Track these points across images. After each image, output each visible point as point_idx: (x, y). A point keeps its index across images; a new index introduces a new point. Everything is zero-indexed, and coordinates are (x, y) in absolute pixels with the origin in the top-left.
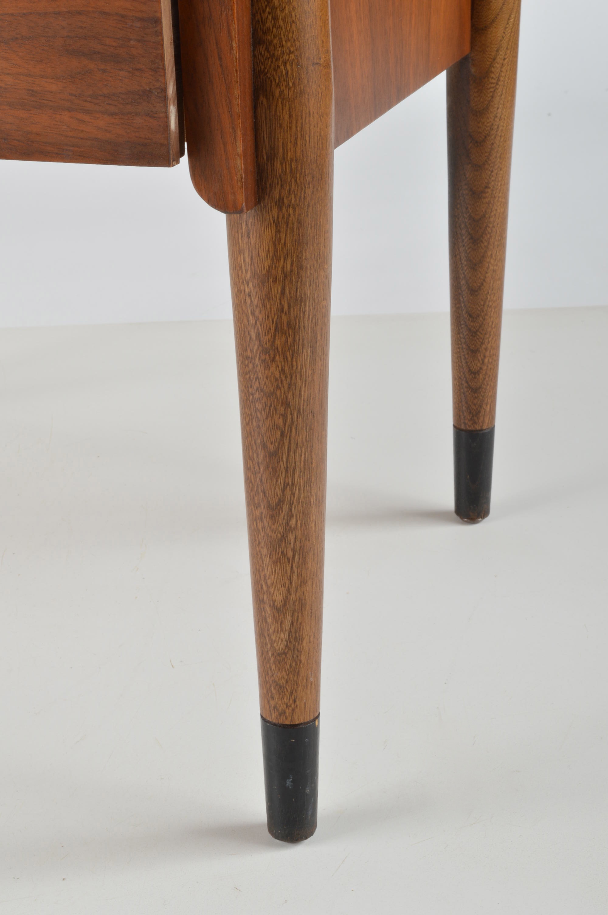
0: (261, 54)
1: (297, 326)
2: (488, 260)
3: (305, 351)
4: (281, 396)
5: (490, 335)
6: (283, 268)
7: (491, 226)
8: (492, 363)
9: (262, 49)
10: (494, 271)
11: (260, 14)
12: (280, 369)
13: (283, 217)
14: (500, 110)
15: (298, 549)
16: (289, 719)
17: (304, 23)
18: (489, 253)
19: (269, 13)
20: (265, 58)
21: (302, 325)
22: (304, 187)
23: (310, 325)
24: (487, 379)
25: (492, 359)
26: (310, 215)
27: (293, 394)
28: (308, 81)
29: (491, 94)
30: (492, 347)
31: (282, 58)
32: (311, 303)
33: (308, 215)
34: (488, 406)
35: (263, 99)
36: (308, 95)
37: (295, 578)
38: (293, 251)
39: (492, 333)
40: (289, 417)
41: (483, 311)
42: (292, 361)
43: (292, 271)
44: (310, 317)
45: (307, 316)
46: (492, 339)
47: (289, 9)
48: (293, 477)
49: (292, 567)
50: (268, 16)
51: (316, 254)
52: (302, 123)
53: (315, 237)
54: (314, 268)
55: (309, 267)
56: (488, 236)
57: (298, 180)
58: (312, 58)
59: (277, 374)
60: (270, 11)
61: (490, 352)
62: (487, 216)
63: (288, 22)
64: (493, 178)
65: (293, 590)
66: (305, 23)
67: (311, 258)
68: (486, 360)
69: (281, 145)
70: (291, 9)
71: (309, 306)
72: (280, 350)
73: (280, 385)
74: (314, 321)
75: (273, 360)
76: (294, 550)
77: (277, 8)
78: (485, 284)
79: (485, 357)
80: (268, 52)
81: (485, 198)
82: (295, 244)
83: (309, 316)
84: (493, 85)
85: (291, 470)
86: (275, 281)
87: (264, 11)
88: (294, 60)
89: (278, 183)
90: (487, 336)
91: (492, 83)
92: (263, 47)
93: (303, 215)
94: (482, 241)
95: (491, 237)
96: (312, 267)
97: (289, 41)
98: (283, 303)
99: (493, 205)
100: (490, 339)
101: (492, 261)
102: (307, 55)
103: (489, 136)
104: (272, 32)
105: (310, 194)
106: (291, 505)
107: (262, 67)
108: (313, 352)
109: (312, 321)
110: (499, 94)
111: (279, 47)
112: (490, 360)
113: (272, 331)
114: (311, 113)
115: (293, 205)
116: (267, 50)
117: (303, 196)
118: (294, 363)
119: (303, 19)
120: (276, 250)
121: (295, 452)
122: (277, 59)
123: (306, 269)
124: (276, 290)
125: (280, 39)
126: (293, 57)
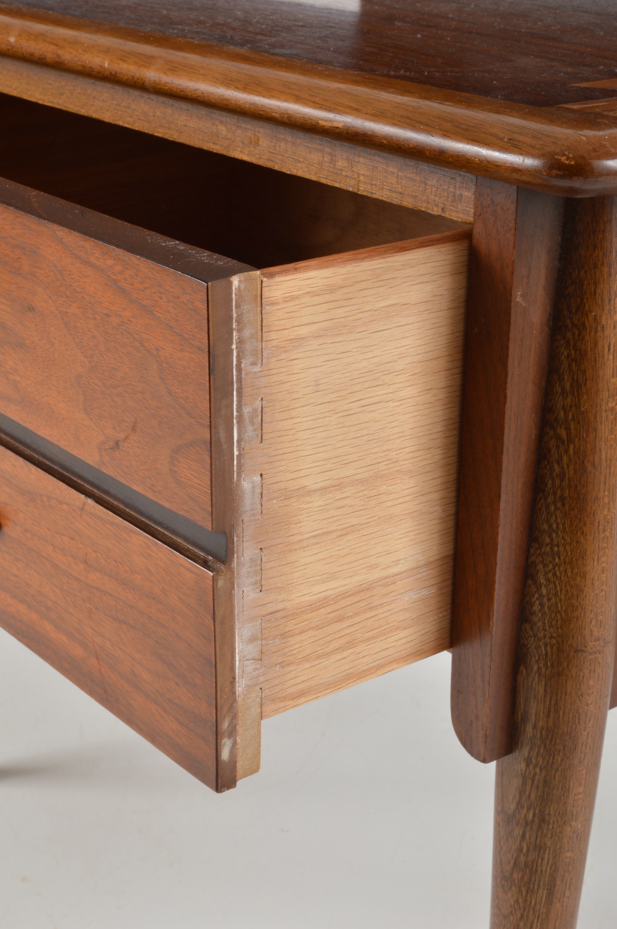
0: (526, 630)
1: (534, 869)
3: (540, 891)
4: (513, 922)
6: (525, 816)
9: (528, 627)
11: (530, 597)
12: (515, 899)
13: (530, 773)
17: (570, 615)
19: (537, 599)
20: (529, 635)
21: (539, 869)
22: (553, 754)
23: (548, 870)
26: (557, 779)
27: (525, 925)
28: (568, 665)
31: (544, 640)
32: (551, 852)
33: (555, 778)
35: (522, 668)
36: (567, 677)
38: (536, 805)
42: (526, 896)
43: (533, 821)
44: (550, 864)
45: (546, 862)
47: (555, 600)
50: (535, 601)
51: (561, 812)
52: (557, 700)
53: (562, 798)
54: (557, 823)
55: (551, 822)
57: (547, 746)
58: (575, 646)
59: (512, 902)
60: (538, 597)
63: (553, 611)
66: (572, 615)
67: (555, 814)
69: (534, 712)
70: (558, 600)
71: (549, 855)
72: (517, 883)
73: (514, 912)
74: (553, 868)
75: (510, 889)
77: (544, 597)
80: (532, 630)
82: (539, 799)
83: (548, 863)
86: (518, 824)
87: (533, 596)
88: (554, 644)
89: (528, 743)
92: (528, 625)
93: (550, 777)
96: (556, 822)
97: (553, 627)
98: (522, 844)
102: (569, 642)
104: (538, 615)
105: (559, 760)
107: (526, 642)
109: (551, 868)
111: (542, 630)
113: (513, 864)
114: (568, 692)
115: (540, 766)
116: (532, 628)
117: (551, 761)
118: (529, 899)
119: (569, 611)
120: (521, 798)
122: (539, 640)
123: (549, 823)
124: (518, 832)
125: (544, 623)
126: (554, 641)
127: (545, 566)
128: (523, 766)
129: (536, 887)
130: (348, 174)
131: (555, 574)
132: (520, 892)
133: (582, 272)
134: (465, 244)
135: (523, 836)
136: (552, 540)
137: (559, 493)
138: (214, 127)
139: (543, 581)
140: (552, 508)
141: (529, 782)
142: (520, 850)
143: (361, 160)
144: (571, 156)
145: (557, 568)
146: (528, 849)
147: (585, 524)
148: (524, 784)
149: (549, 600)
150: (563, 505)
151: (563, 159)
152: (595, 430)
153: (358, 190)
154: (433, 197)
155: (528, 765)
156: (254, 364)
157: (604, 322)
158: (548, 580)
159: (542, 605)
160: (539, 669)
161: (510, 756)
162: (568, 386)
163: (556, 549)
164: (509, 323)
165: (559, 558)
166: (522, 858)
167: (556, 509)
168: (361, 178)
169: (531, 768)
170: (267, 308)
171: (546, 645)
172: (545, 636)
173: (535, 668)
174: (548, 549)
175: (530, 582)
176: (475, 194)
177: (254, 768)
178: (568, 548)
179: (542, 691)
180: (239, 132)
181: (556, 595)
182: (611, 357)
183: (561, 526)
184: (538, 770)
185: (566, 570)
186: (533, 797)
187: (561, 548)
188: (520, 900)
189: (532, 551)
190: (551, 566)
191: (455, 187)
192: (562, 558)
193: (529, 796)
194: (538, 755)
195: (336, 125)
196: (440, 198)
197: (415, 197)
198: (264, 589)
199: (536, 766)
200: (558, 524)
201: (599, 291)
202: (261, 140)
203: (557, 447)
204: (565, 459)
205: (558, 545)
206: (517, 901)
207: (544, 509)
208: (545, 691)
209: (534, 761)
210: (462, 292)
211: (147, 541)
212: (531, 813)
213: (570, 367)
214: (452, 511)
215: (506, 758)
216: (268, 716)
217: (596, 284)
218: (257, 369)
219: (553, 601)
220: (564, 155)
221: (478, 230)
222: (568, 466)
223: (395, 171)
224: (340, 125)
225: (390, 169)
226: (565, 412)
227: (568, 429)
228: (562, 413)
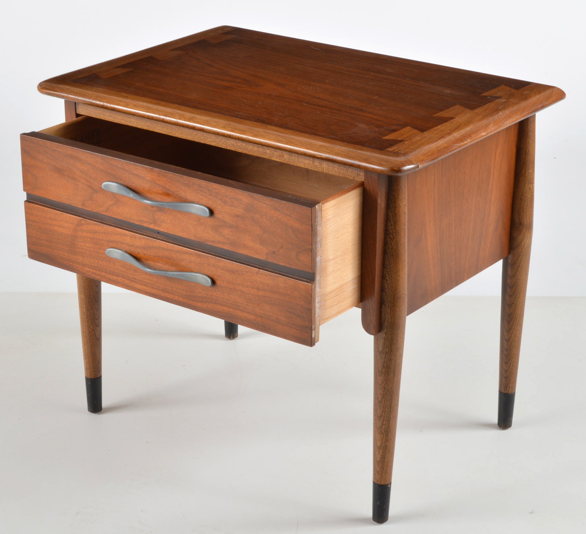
2: (513, 330)
5: (513, 358)
6: (386, 351)
7: (514, 317)
8: (513, 368)
9: (384, 293)
10: (515, 334)
11: (384, 284)
14: (519, 277)
15: (385, 430)
16: (380, 482)
18: (513, 327)
20: (384, 295)
24: (511, 374)
25: (514, 367)
26: (395, 337)
28: (397, 303)
29: (516, 271)
30: (513, 362)
32: (394, 361)
34: (511, 385)
35: (383, 306)
36: (396, 306)
37: (384, 439)
38: (389, 346)
39: (513, 357)
40: (385, 392)
41: (510, 348)
42: (387, 376)
43: (388, 352)
45: (392, 364)
46: (514, 359)
48: (385, 409)
49: (383, 436)
52: (394, 313)
53: (397, 343)
54: (395, 351)
56: (513, 321)
57: (392, 327)
59: (382, 379)
60: (387, 284)
61: (512, 364)
62: (513, 314)
64: (516, 301)
65: (383, 443)
66: (396, 288)
68: (511, 367)
72: (384, 372)
75: (382, 375)
76: (384, 431)
78: (511, 338)
79: (510, 365)
81: (512, 307)
84: (516, 268)
85: (385, 407)
86: (384, 353)
90: (511, 358)
91: (516, 267)
94: (510, 323)
95: (514, 321)
97: (392, 292)
99: (515, 310)
100: (513, 359)
101: (514, 330)
102: (397, 296)
103: (514, 285)
104: (387, 289)
105: (395, 331)
106: (384, 417)
108: (394, 374)
109: (394, 366)
110: (519, 271)
112: (513, 367)
113: (382, 367)
116: (385, 293)
120: (384, 345)
121: (386, 402)
122: (388, 296)
123: (393, 351)
124: (384, 356)
125: (389, 292)
126: (392, 296)
127: (388, 274)
128: (384, 335)
129: (390, 373)
130: (319, 167)
131: (391, 277)
132: (385, 375)
133: (395, 193)
134: (362, 187)
135: (385, 357)
136: (390, 267)
137: (391, 253)
138: (265, 150)
139: (388, 279)
140: (390, 258)
141: (387, 340)
142: (385, 362)
143: (324, 163)
144: (397, 167)
145: (392, 275)
146: (387, 361)
147: (399, 261)
148: (385, 340)
149: (390, 284)
150: (393, 256)
151: (395, 168)
152: (400, 235)
153: (323, 171)
154: (350, 174)
155: (386, 335)
156: (320, 227)
157: (401, 205)
158: (389, 278)
159: (388, 286)
160: (388, 305)
161: (380, 333)
162: (392, 223)
163: (391, 269)
164: (377, 208)
165: (392, 272)
166: (385, 364)
167: (391, 258)
168: (324, 168)
169: (387, 335)
170: (323, 212)
171: (390, 298)
172: (389, 295)
173: (387, 305)
174: (389, 269)
175: (384, 280)
176: (364, 174)
177: (318, 341)
178: (395, 268)
179: (389, 311)
180: (275, 153)
181: (392, 283)
182: (403, 214)
183: (392, 263)
184: (389, 336)
185: (395, 275)
186: (388, 344)
187: (393, 269)
188: (385, 378)
189: (384, 271)
190: (390, 274)
191: (358, 172)
192: (393, 272)
193: (387, 344)
194: (389, 331)
195: (322, 157)
196: (353, 174)
197: (344, 174)
198: (321, 288)
199: (389, 334)
200: (391, 262)
201: (399, 197)
202: (285, 155)
203: (390, 241)
204: (393, 244)
205: (392, 268)
206: (384, 379)
207: (387, 258)
208: (390, 311)
209: (388, 333)
210: (362, 200)
211: (285, 279)
212: (388, 349)
213: (393, 218)
214: (360, 262)
215: (379, 334)
216: (321, 325)
217: (398, 195)
218: (320, 228)
219: (391, 284)
220: (395, 167)
221: (366, 183)
222: (394, 245)
223: (337, 166)
224: (324, 157)
225: (335, 166)
226: (392, 231)
227: (393, 235)
228: (391, 231)
